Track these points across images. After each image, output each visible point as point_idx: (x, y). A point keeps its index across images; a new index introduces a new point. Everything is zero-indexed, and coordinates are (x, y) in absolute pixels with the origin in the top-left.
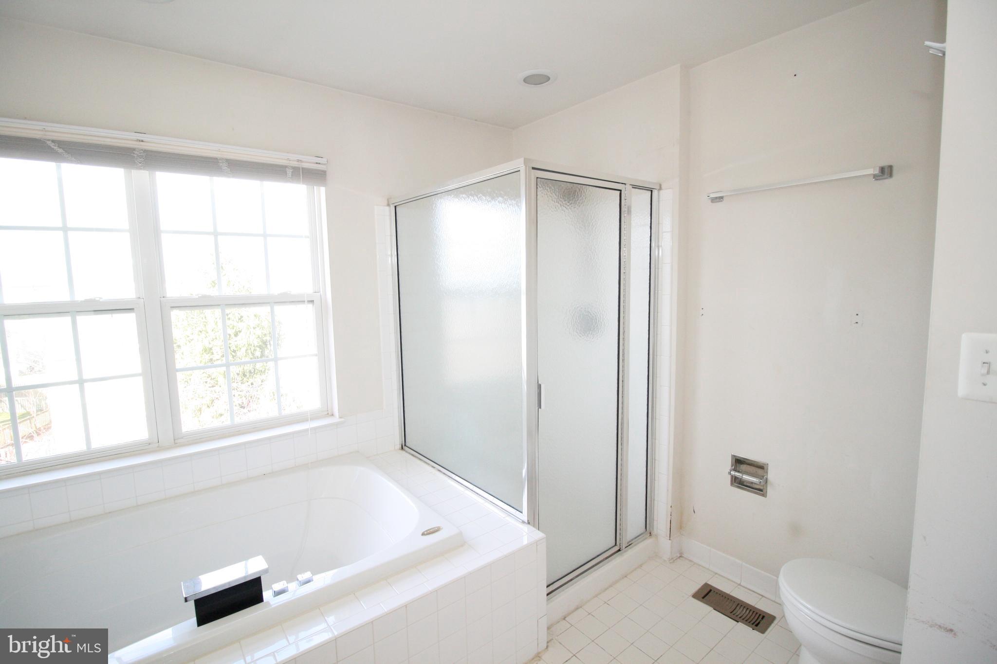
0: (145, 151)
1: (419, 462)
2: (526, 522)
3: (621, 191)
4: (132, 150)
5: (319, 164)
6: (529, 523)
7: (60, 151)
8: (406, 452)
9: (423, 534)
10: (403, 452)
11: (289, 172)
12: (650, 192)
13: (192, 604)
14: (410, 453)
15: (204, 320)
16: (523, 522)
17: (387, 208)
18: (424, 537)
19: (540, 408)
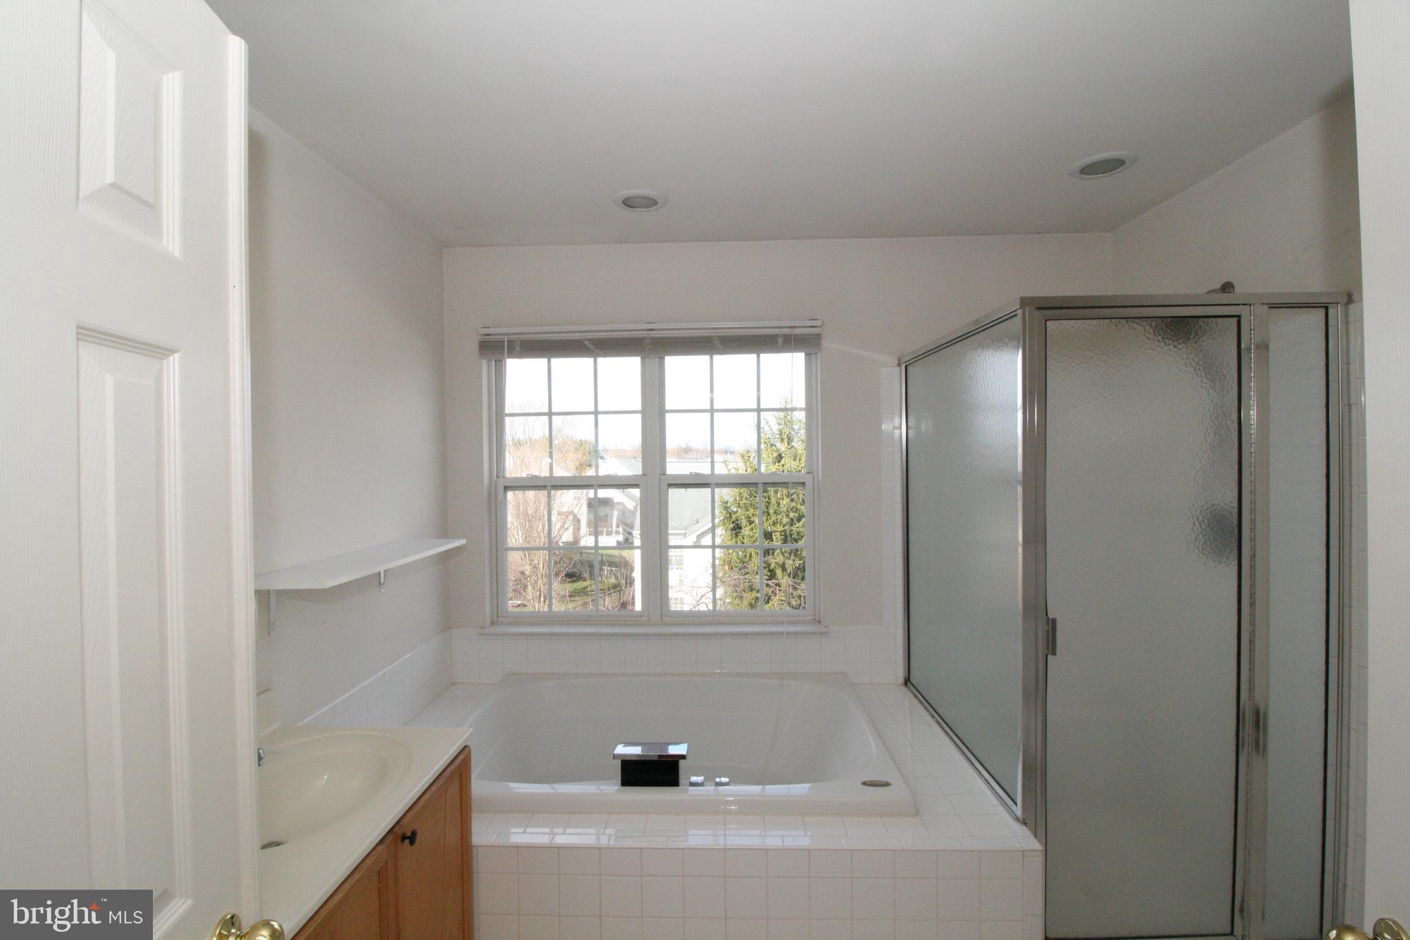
0: (653, 339)
1: (919, 705)
2: (1021, 820)
3: (1239, 316)
4: (642, 339)
5: (815, 327)
6: (1025, 824)
7: (592, 347)
8: (909, 689)
9: (864, 783)
10: (905, 689)
11: (780, 341)
12: (1323, 310)
13: (618, 763)
14: (912, 692)
15: (767, 500)
16: (1017, 819)
17: (898, 368)
18: (865, 787)
19: (1054, 653)
